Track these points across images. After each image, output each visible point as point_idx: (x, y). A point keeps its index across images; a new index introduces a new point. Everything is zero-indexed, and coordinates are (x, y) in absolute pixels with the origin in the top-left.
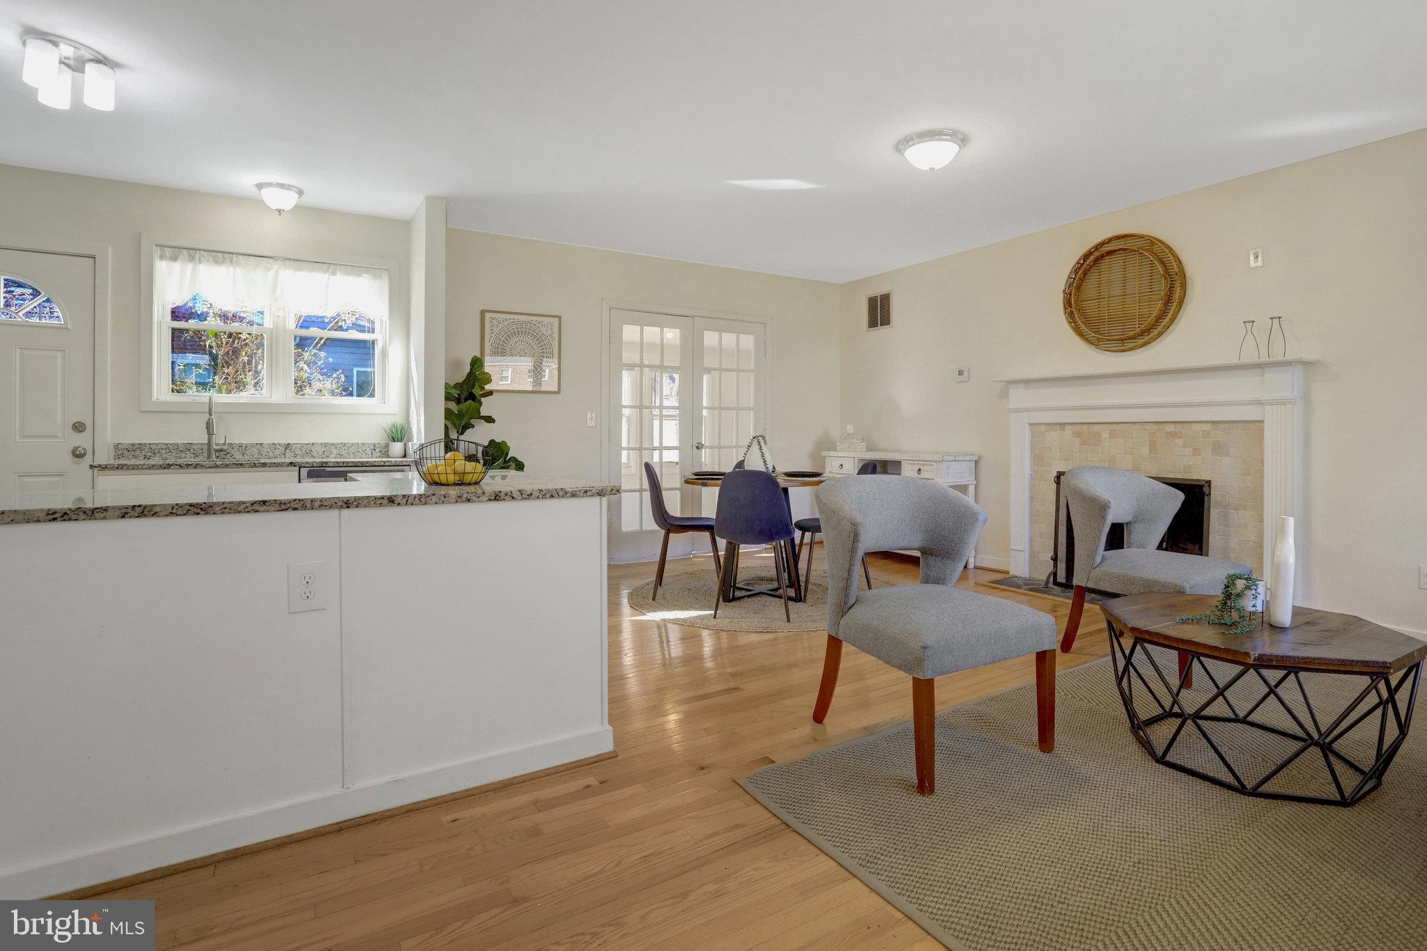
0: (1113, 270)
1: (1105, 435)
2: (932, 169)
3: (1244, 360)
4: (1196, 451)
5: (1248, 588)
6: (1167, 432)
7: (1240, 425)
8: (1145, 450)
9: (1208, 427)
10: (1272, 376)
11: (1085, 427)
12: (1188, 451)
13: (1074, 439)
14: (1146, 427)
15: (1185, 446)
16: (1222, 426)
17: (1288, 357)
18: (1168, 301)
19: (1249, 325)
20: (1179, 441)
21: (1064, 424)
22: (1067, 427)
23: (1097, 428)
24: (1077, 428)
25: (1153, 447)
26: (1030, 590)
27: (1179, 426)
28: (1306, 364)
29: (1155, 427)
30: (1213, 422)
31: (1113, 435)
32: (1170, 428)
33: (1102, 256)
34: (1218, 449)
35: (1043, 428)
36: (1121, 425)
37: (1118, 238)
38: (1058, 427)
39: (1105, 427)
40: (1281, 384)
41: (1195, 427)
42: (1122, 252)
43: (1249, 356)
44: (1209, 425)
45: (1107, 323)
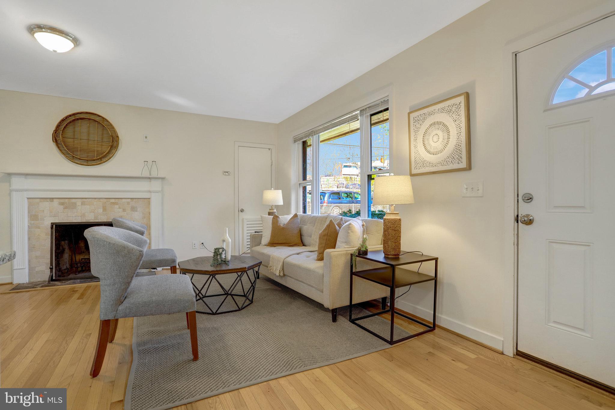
0: (82, 128)
1: (79, 202)
2: (55, 51)
3: (143, 176)
4: (124, 210)
6: (111, 202)
7: (142, 199)
8: (101, 210)
9: (129, 200)
10: (153, 182)
11: (67, 200)
12: (121, 210)
13: (59, 206)
14: (101, 200)
15: (120, 208)
16: (135, 200)
17: (159, 176)
18: (112, 146)
19: (146, 163)
20: (117, 206)
21: (53, 198)
22: (55, 200)
23: (73, 201)
24: (62, 201)
25: (105, 209)
27: (117, 200)
28: (163, 179)
29: (105, 200)
30: (131, 199)
31: (83, 204)
32: (113, 201)
34: (133, 209)
35: (38, 200)
36: (88, 199)
37: (87, 113)
38: (48, 200)
39: (79, 200)
40: (156, 186)
41: (123, 200)
42: (87, 120)
43: (146, 174)
44: (130, 199)
45: (79, 151)
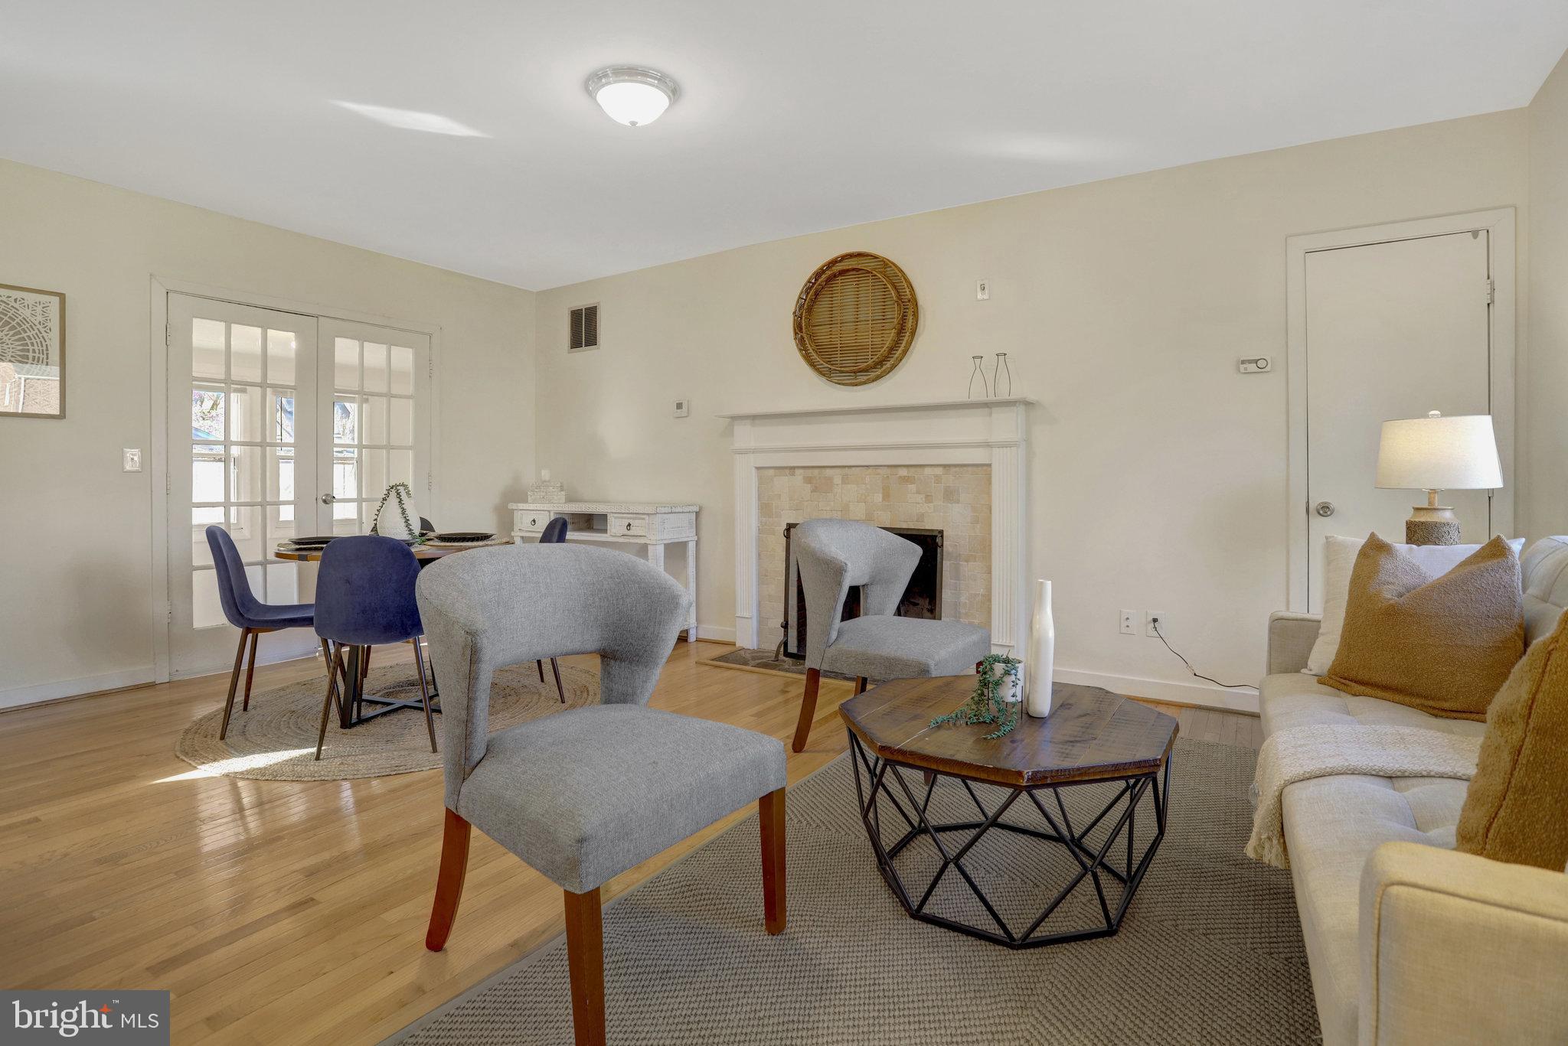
0: (846, 292)
1: (837, 480)
2: (634, 124)
3: (974, 398)
4: (928, 498)
5: (1007, 673)
6: (900, 477)
7: (970, 469)
8: (878, 498)
9: (939, 471)
10: (998, 417)
11: (816, 471)
12: (920, 498)
13: (806, 485)
14: (880, 472)
15: (918, 492)
16: (953, 470)
17: (1013, 397)
18: (901, 331)
19: (978, 361)
20: (912, 487)
21: (793, 468)
22: (798, 472)
23: (828, 472)
24: (809, 472)
25: (886, 496)
26: (758, 666)
27: (912, 470)
28: (1028, 404)
29: (888, 471)
30: (945, 466)
31: (845, 480)
32: (903, 472)
33: (835, 276)
34: (950, 495)
35: (771, 472)
36: (853, 469)
37: (851, 256)
38: (787, 471)
39: (838, 471)
40: (1006, 426)
41: (928, 471)
42: (854, 273)
43: (978, 395)
44: (941, 469)
45: (839, 352)
